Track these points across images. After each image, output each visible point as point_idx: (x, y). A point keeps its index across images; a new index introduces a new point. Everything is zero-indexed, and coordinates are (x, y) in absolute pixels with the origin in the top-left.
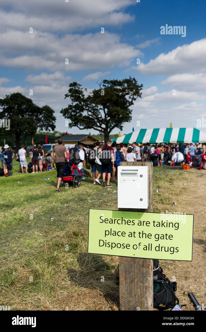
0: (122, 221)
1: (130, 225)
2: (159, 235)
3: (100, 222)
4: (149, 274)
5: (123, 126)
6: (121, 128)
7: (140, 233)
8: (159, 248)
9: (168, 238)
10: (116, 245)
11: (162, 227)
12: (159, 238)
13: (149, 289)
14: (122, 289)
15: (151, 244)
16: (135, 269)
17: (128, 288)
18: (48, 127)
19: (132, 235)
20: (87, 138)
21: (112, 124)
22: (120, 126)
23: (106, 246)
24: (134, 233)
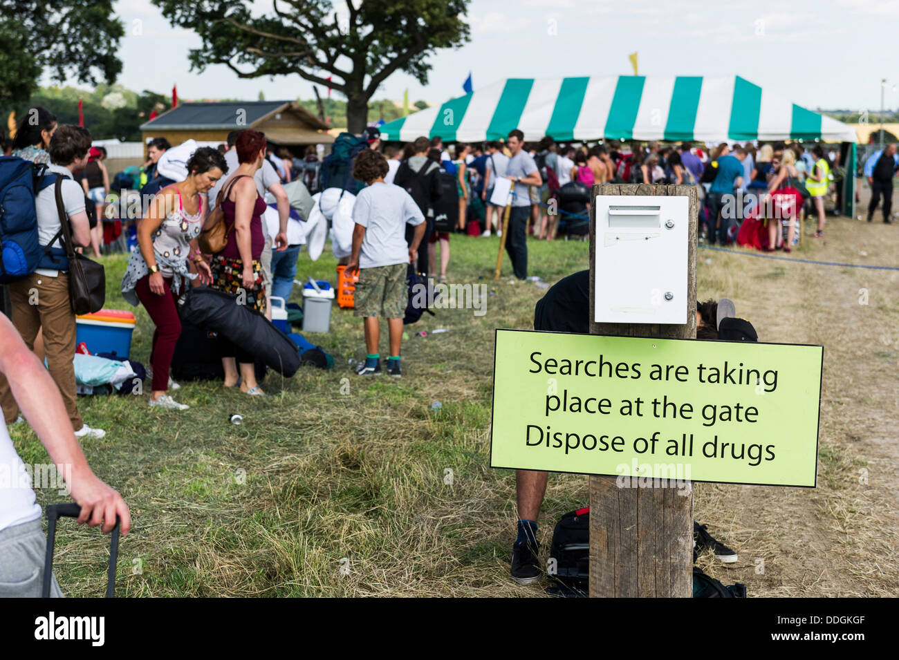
0: (601, 365)
1: (626, 377)
2: (715, 408)
3: (531, 371)
4: (682, 529)
5: (429, 67)
6: (422, 74)
7: (655, 403)
8: (715, 448)
9: (742, 416)
10: (581, 442)
11: (725, 382)
12: (714, 417)
13: (682, 573)
14: (597, 576)
15: (692, 436)
16: (640, 514)
17: (617, 572)
18: (88, 67)
19: (631, 408)
20: (278, 117)
21: (380, 56)
22: (416, 65)
23: (548, 445)
24: (638, 402)
